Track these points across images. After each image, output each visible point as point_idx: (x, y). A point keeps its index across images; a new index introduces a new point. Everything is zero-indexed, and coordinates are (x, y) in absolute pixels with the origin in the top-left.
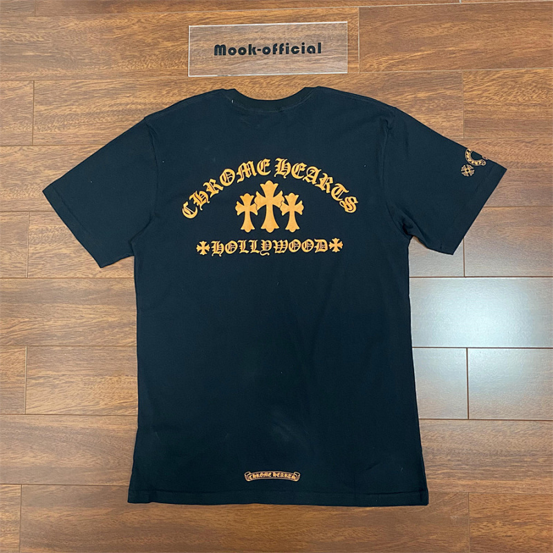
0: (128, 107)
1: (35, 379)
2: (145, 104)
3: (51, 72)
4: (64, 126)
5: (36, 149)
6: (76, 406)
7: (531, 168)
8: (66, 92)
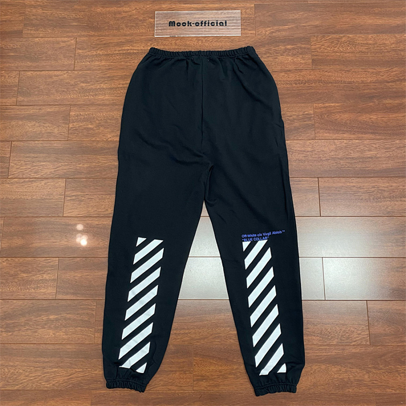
0: (129, 51)
1: (70, 197)
2: (138, 50)
3: (86, 33)
4: (92, 61)
5: (76, 72)
6: (93, 212)
7: (349, 83)
8: (94, 44)
